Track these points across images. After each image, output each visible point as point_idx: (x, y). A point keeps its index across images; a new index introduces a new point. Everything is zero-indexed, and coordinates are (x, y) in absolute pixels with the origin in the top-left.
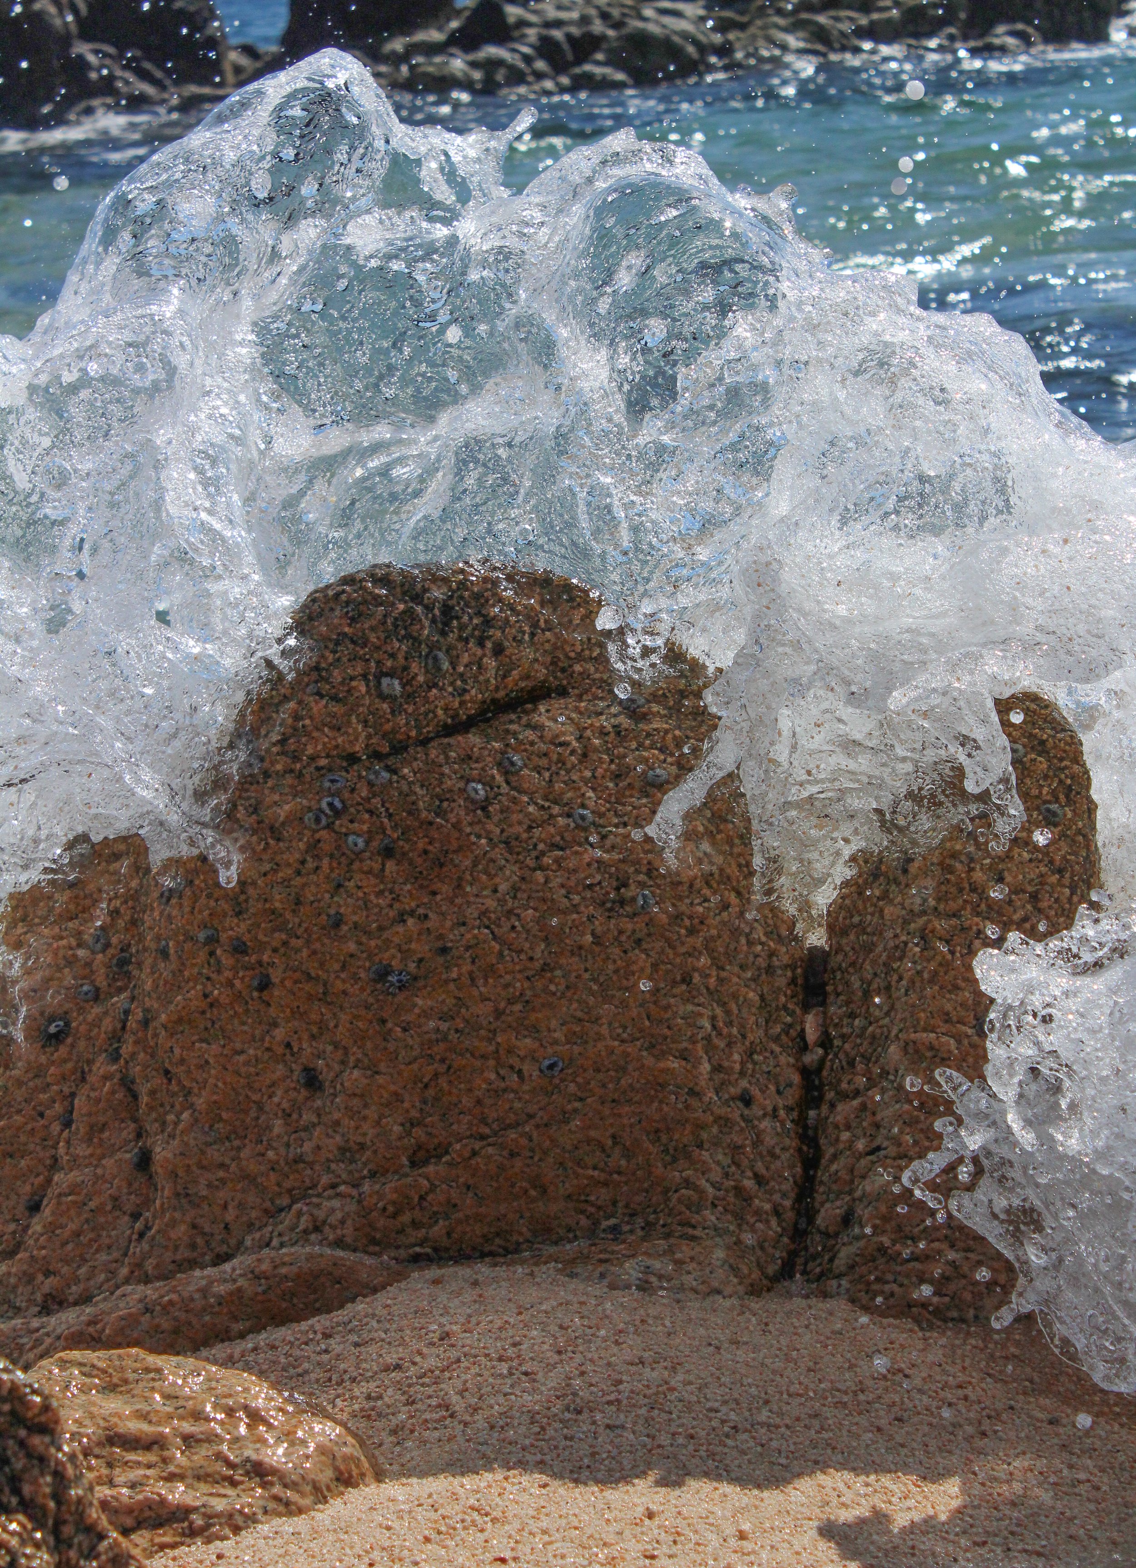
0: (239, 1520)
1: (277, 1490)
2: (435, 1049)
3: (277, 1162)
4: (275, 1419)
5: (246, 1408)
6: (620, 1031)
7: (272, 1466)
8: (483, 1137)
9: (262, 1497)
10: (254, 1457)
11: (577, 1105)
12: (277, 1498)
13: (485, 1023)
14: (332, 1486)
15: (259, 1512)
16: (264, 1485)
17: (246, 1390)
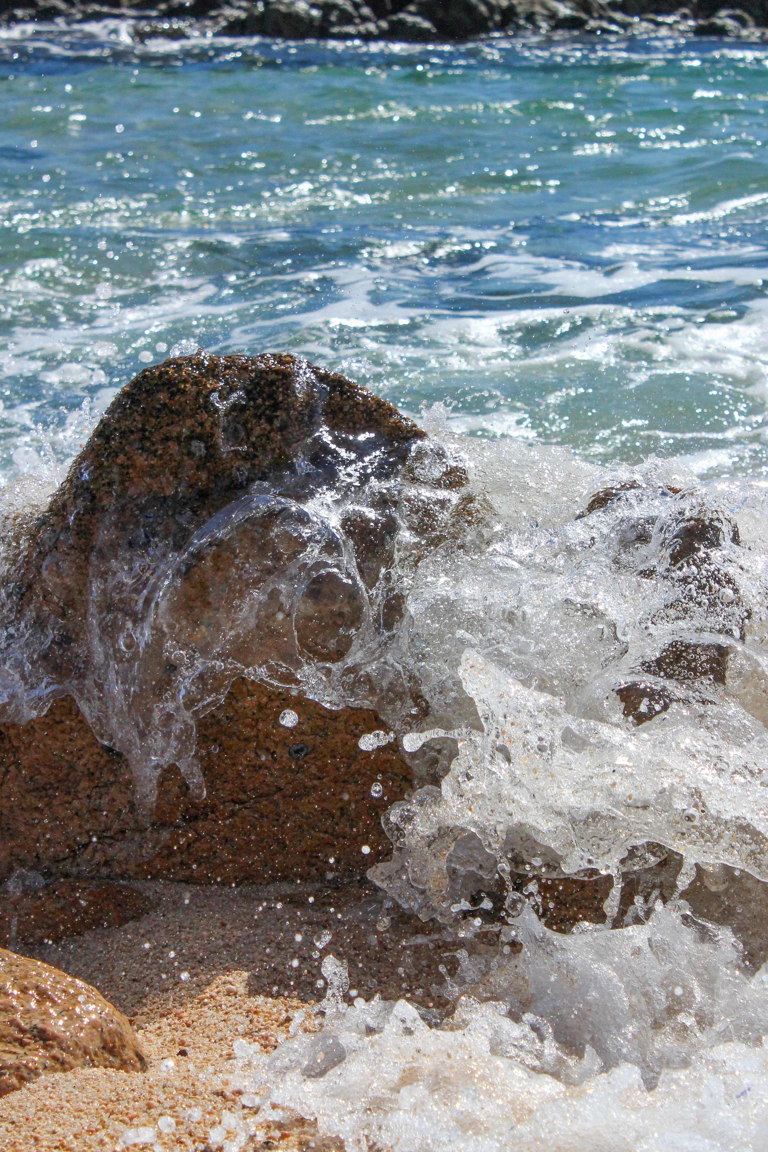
0: (25, 1073)
1: (56, 1051)
2: (210, 731)
3: (80, 810)
4: (59, 998)
5: (37, 988)
6: (353, 728)
7: (53, 1033)
8: (241, 802)
9: (43, 1056)
10: (40, 1025)
11: (316, 782)
12: (55, 1058)
13: (250, 713)
14: (99, 1053)
15: (41, 1067)
16: (46, 1047)
17: (39, 974)
